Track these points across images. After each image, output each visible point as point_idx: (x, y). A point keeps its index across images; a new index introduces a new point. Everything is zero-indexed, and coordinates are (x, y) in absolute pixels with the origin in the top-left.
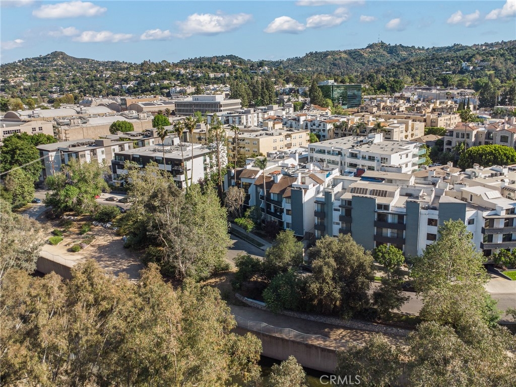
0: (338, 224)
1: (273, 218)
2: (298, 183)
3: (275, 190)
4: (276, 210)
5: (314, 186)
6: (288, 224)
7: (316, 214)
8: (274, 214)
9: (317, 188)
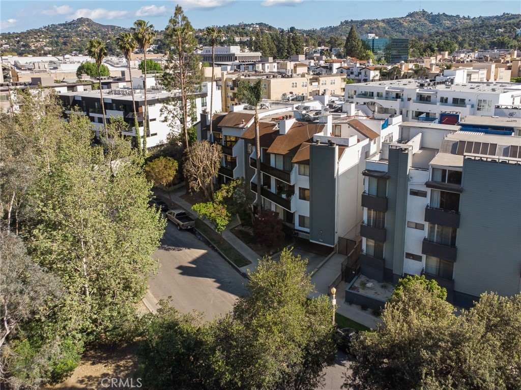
0: (419, 227)
1: (273, 206)
2: (326, 133)
3: (279, 147)
4: (280, 188)
5: (358, 141)
6: (302, 218)
7: (366, 200)
8: (276, 198)
9: (364, 148)
